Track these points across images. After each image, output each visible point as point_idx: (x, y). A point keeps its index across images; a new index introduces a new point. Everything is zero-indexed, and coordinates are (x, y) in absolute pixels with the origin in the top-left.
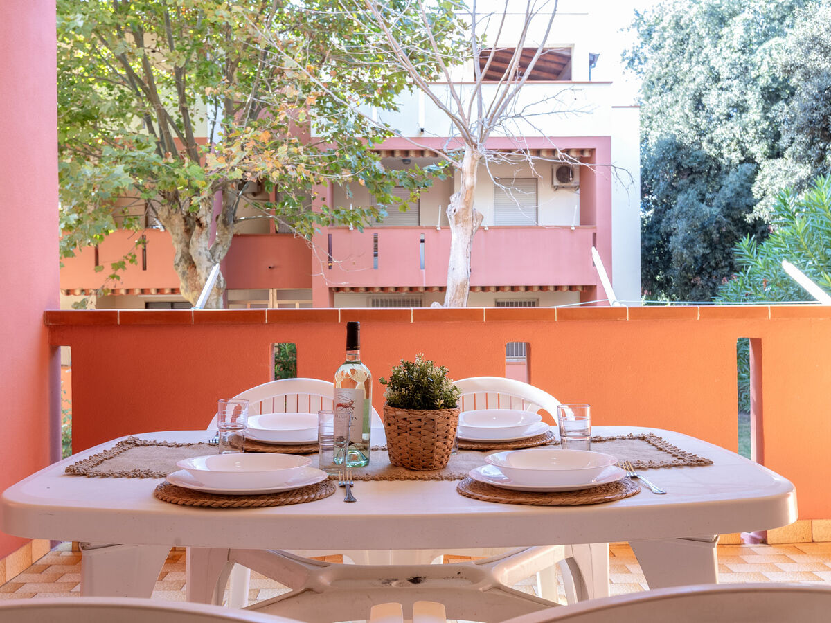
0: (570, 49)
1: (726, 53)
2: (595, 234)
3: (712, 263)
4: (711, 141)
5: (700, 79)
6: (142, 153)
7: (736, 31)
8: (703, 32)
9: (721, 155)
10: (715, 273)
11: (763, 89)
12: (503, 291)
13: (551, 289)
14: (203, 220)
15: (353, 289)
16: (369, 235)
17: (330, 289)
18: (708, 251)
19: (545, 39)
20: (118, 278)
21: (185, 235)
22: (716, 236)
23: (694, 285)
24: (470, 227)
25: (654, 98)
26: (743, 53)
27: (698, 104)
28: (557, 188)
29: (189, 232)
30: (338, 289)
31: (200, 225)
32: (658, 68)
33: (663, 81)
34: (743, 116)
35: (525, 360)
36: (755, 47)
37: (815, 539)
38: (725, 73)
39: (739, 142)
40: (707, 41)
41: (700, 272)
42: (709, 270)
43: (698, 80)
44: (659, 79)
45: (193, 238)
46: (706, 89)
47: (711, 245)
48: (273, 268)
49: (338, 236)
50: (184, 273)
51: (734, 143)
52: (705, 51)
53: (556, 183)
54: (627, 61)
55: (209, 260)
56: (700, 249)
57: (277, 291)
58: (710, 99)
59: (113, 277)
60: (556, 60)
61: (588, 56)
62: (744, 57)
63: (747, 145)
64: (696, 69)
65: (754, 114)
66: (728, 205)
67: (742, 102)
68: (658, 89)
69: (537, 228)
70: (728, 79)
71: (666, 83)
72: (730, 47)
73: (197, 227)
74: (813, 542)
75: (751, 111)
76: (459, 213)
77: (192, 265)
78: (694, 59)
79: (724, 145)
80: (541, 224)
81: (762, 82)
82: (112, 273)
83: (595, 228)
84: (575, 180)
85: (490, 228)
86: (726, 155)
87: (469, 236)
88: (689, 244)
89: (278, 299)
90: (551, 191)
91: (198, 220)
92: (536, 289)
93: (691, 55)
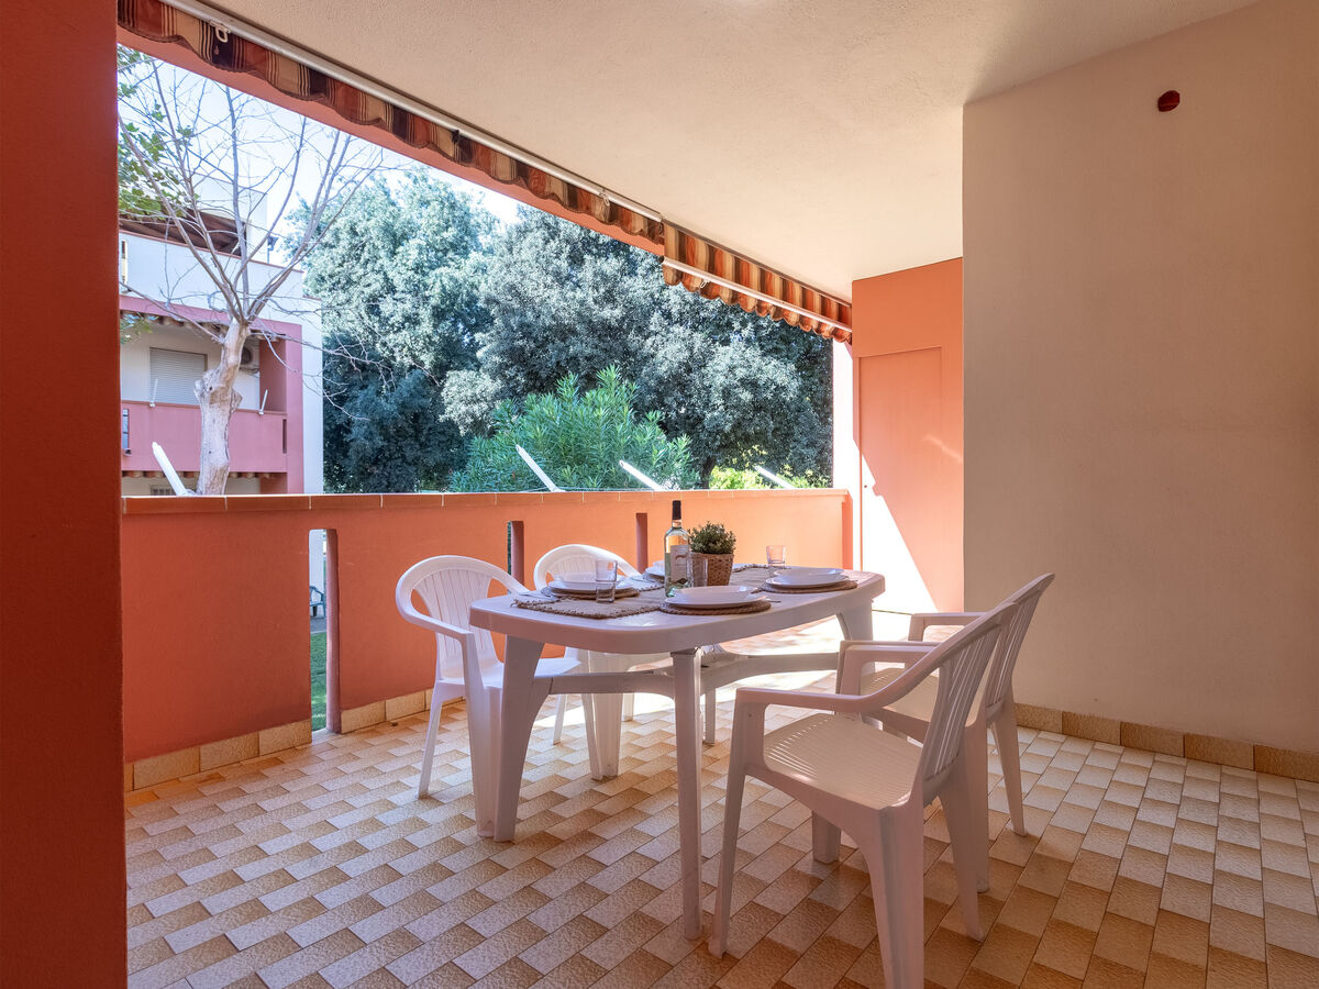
1: (403, 269)
2: (285, 421)
3: (387, 454)
4: (384, 344)
5: (376, 286)
7: (411, 251)
8: (379, 243)
9: (394, 359)
10: (389, 464)
11: (434, 308)
18: (386, 444)
22: (392, 431)
23: (370, 474)
24: (228, 409)
25: (322, 293)
26: (416, 273)
27: (373, 309)
32: (331, 266)
33: (336, 279)
34: (417, 328)
36: (426, 270)
38: (400, 286)
39: (409, 349)
40: (382, 253)
41: (376, 462)
42: (384, 461)
43: (373, 287)
44: (331, 276)
46: (381, 296)
47: (387, 438)
51: (406, 349)
52: (380, 262)
54: (291, 249)
56: (379, 442)
58: (386, 307)
62: (418, 277)
63: (417, 353)
64: (372, 277)
65: (426, 327)
66: (403, 403)
67: (414, 314)
68: (328, 285)
70: (403, 292)
71: (339, 282)
72: (405, 265)
75: (424, 325)
76: (216, 392)
78: (370, 266)
79: (396, 350)
81: (433, 301)
83: (285, 415)
84: (254, 363)
85: (157, 404)
86: (398, 359)
87: (226, 418)
88: (369, 436)
93: (367, 262)
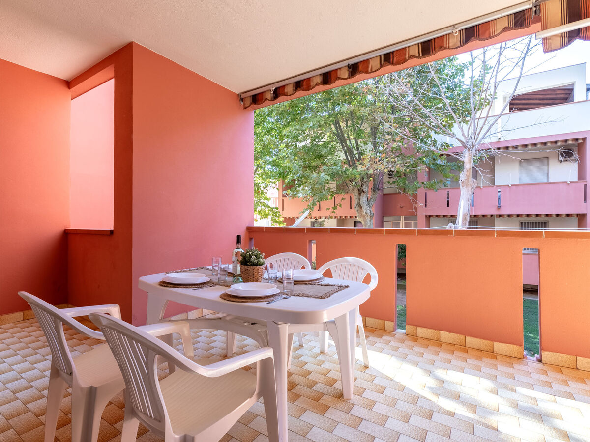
0: (573, 84)
2: (585, 186)
6: (335, 167)
12: (521, 217)
13: (554, 216)
14: (364, 190)
15: (437, 216)
16: (445, 192)
17: (426, 216)
19: (515, 90)
20: (335, 212)
21: (358, 196)
24: (470, 188)
28: (561, 161)
29: (360, 194)
30: (430, 216)
31: (363, 192)
35: (538, 253)
37: (578, 367)
45: (361, 197)
48: (402, 207)
49: (429, 193)
50: (358, 210)
53: (561, 158)
55: (367, 205)
57: (404, 217)
59: (333, 212)
60: (563, 92)
61: (586, 86)
69: (548, 183)
73: (362, 193)
74: (577, 369)
76: (464, 181)
77: (361, 207)
80: (550, 181)
82: (333, 210)
83: (586, 182)
84: (576, 155)
85: (513, 185)
87: (470, 192)
89: (404, 220)
90: (558, 163)
91: (363, 190)
92: (543, 216)
